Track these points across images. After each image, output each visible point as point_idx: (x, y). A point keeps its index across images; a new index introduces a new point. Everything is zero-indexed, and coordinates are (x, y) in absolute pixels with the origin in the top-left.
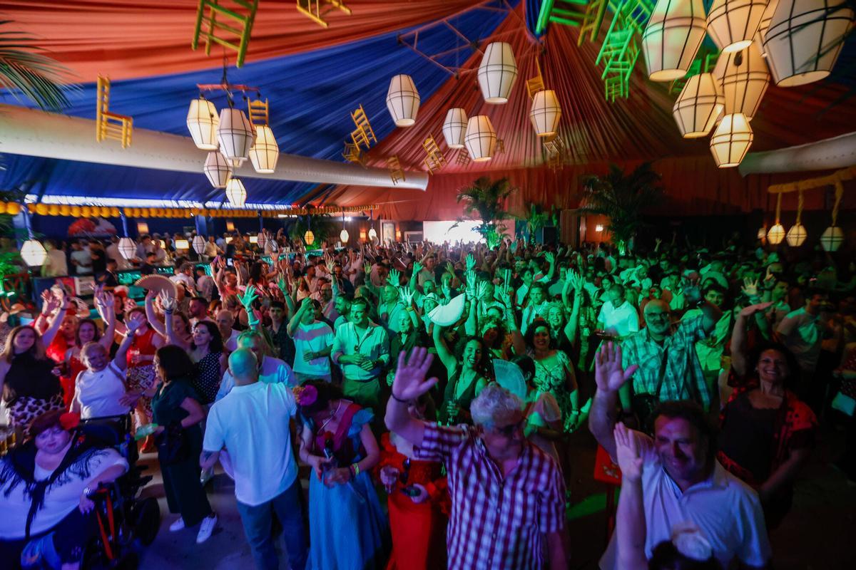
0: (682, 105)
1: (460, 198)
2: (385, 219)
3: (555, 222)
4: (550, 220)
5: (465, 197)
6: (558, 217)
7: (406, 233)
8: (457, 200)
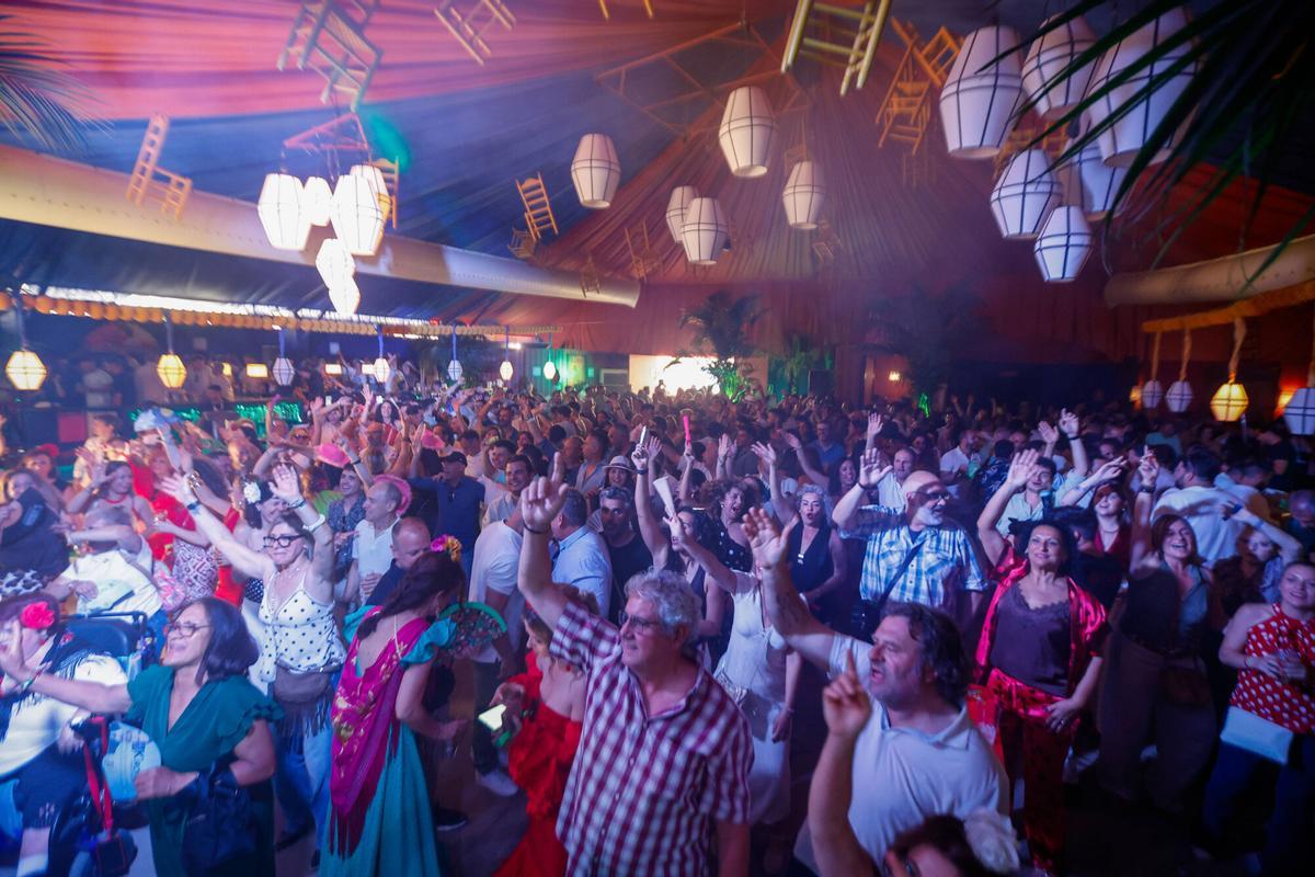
0: (1003, 193)
1: (685, 321)
2: (573, 347)
3: (828, 364)
4: (822, 360)
5: (692, 321)
6: (833, 358)
7: (604, 372)
8: (680, 324)
